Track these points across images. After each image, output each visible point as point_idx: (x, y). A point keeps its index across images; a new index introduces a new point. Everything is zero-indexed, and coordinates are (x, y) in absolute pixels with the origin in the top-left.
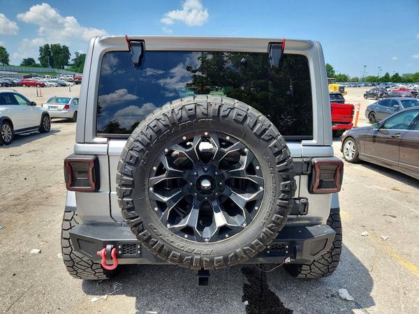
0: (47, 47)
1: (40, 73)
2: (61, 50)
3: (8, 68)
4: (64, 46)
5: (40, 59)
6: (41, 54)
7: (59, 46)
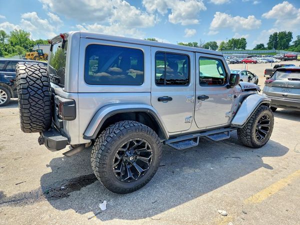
0: (276, 34)
1: (259, 54)
2: (286, 35)
3: (244, 52)
4: (289, 33)
5: (268, 44)
6: (270, 40)
7: (285, 33)
